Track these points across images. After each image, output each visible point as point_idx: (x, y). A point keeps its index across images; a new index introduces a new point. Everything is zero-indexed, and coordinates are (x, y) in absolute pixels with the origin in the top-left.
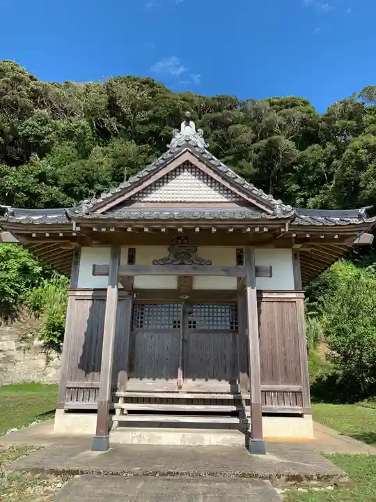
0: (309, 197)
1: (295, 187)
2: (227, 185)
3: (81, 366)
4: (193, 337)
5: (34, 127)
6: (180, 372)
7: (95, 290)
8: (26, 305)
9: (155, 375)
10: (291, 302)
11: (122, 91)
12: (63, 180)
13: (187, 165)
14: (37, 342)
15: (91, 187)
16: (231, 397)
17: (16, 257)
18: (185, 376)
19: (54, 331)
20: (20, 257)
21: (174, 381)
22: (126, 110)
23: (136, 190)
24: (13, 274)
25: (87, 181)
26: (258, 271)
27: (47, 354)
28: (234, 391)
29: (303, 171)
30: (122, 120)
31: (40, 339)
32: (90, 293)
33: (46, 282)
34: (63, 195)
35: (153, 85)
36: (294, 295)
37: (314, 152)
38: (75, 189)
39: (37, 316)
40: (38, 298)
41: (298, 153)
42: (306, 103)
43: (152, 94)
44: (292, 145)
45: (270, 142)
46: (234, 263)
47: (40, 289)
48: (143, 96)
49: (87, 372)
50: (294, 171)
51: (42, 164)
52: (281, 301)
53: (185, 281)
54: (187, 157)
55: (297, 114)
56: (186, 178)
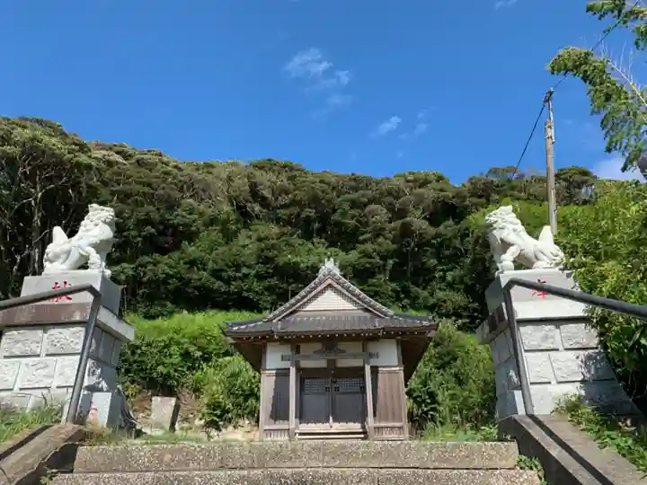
0: (448, 270)
1: (433, 262)
2: (355, 299)
3: (271, 417)
4: (338, 397)
5: (183, 217)
6: (331, 418)
7: (277, 369)
8: (187, 387)
9: (316, 421)
10: (395, 372)
11: (264, 178)
12: (210, 265)
13: (330, 286)
14: (198, 422)
15: (238, 270)
16: (361, 430)
17: (178, 343)
18: (335, 420)
19: (214, 410)
20: (183, 344)
21: (327, 424)
22: (267, 193)
23: (299, 304)
24: (176, 359)
25: (234, 266)
26: (371, 356)
27: (207, 433)
28: (363, 427)
29: (441, 244)
30: (264, 202)
31: (201, 419)
32: (274, 372)
33: (204, 365)
34: (213, 280)
35: (292, 169)
36: (398, 368)
37: (448, 228)
38: (224, 274)
39: (198, 397)
40: (198, 381)
41: (432, 231)
42: (440, 179)
43: (291, 178)
44: (425, 224)
45: (403, 224)
46: (361, 351)
47: (200, 372)
48: (283, 181)
49: (275, 420)
50: (432, 246)
51: (191, 250)
52: (390, 372)
53: (332, 363)
54: (329, 281)
55: (429, 193)
56: (329, 294)
